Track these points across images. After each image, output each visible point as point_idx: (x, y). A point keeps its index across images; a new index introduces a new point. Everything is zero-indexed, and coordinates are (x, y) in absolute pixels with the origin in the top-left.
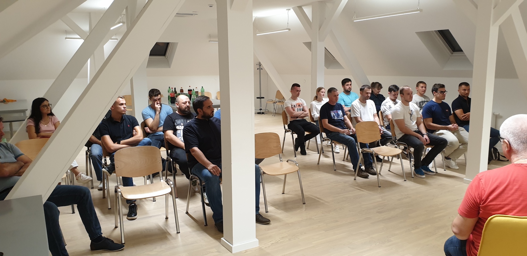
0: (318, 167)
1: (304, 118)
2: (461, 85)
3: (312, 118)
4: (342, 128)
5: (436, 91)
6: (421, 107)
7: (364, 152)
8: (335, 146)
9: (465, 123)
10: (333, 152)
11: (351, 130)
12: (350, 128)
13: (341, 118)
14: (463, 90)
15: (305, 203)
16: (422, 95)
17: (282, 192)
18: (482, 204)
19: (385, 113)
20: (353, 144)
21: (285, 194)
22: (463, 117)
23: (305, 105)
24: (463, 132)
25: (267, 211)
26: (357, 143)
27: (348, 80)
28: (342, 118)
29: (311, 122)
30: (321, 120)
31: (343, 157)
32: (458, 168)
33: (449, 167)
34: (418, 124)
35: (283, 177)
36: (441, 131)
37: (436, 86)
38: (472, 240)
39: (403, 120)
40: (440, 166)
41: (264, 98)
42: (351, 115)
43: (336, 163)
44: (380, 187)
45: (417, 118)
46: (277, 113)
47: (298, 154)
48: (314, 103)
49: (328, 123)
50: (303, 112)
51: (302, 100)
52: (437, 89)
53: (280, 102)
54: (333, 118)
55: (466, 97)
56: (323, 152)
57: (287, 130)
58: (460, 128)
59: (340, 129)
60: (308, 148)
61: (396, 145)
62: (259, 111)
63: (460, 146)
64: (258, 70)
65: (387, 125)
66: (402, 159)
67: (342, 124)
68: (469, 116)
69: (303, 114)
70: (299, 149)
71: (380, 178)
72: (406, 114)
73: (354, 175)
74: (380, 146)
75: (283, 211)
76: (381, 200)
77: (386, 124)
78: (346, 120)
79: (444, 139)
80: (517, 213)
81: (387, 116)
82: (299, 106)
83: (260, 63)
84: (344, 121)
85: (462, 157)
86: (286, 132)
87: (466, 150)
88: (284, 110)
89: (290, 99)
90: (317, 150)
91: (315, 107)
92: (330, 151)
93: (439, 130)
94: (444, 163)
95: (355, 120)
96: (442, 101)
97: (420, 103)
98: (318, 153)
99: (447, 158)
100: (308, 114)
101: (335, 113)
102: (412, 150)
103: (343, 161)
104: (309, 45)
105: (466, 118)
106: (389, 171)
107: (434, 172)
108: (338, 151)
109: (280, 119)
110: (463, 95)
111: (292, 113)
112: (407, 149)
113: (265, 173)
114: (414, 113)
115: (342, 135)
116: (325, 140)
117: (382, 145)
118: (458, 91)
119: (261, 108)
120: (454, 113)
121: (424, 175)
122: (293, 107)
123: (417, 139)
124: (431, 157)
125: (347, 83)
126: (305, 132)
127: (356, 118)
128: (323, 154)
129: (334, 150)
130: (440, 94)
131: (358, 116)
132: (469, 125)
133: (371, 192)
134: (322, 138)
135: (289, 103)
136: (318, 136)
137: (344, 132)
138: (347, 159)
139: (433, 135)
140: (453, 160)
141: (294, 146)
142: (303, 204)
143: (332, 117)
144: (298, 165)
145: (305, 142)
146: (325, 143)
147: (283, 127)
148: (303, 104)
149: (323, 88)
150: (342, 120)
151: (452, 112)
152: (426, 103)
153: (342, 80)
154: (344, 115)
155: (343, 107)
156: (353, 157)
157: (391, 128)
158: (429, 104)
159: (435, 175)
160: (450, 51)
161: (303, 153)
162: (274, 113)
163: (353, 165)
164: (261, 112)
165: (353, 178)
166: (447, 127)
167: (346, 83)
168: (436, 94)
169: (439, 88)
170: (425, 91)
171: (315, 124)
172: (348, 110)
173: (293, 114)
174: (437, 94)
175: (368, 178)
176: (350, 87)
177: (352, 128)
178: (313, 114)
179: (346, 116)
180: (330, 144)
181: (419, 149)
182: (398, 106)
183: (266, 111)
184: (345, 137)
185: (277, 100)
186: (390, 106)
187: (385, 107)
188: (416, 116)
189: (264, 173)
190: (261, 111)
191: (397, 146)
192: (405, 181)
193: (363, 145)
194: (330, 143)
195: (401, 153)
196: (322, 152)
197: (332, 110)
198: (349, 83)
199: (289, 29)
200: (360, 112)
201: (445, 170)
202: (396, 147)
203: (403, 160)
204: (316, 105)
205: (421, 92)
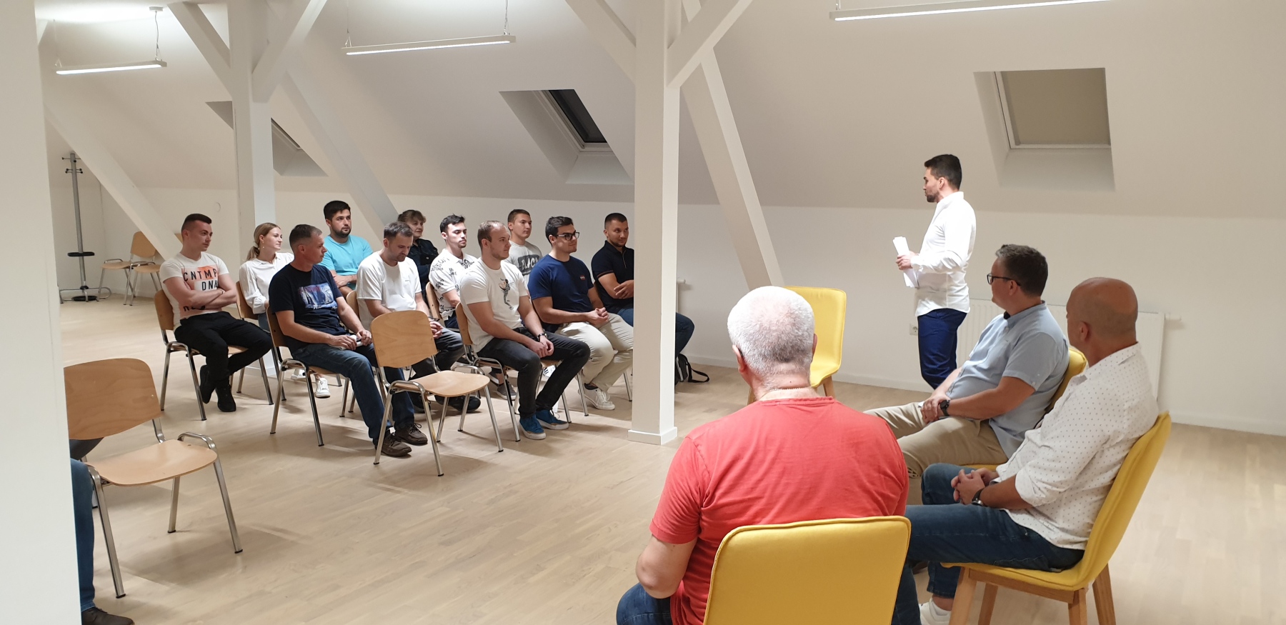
0: (274, 441)
1: (224, 309)
2: (609, 218)
3: (247, 308)
4: (335, 332)
5: (555, 235)
6: (523, 270)
7: (396, 390)
8: (317, 380)
9: (623, 305)
10: (312, 396)
11: (358, 334)
12: (355, 331)
13: (329, 305)
14: (615, 231)
15: (241, 551)
16: (522, 242)
17: (166, 526)
18: (706, 504)
19: (442, 286)
20: (366, 372)
21: (179, 531)
22: (617, 290)
23: (225, 271)
24: (618, 323)
25: (121, 594)
26: (377, 366)
27: (343, 206)
28: (333, 305)
29: (246, 319)
30: (274, 314)
31: (341, 406)
32: (613, 406)
33: (594, 407)
34: (523, 312)
35: (169, 485)
36: (573, 326)
37: (552, 221)
38: (683, 595)
39: (489, 303)
40: (575, 406)
41: (92, 254)
42: (356, 296)
43: (323, 424)
44: (443, 475)
45: (520, 297)
46: (138, 297)
47: (213, 411)
48: (254, 266)
49: (295, 321)
50: (220, 291)
51: (216, 258)
52: (556, 229)
53: (147, 264)
54: (308, 306)
55: (620, 246)
56: (284, 400)
57: (174, 347)
58: (612, 315)
59: (328, 336)
60: (239, 392)
61: (475, 365)
62: (80, 293)
63: (616, 358)
64: (70, 175)
65: (449, 317)
66: (491, 397)
67: (332, 320)
68: (631, 288)
69: (222, 298)
70: (214, 397)
71: (440, 453)
72: (493, 290)
73: (373, 453)
74: (436, 372)
75: (173, 585)
76: (448, 509)
77: (446, 314)
78: (343, 309)
79: (581, 342)
80: (778, 515)
81: (446, 295)
82: (208, 274)
83: (73, 154)
84: (337, 311)
85: (620, 381)
86: (169, 351)
87: (629, 363)
88: (160, 289)
89: (178, 256)
90: (266, 394)
91: (253, 277)
92: (304, 395)
93: (569, 323)
94: (584, 397)
95: (370, 310)
96: (572, 254)
97: (520, 260)
98: (271, 403)
99: (589, 386)
100: (234, 296)
101: (312, 293)
102: (513, 374)
103: (340, 419)
104: (225, 110)
105: (623, 292)
106: (461, 431)
107: (564, 423)
108: (326, 392)
109: (151, 312)
110: (615, 241)
111: (187, 296)
112: (501, 373)
113: (108, 482)
114: (513, 287)
115: (335, 352)
116: (290, 367)
117: (442, 370)
118: (604, 234)
119: (84, 285)
120: (597, 282)
121: (542, 432)
122: (189, 279)
123: (524, 347)
124: (556, 388)
125: (339, 214)
126: (229, 348)
127: (370, 303)
128: (283, 404)
129: (314, 391)
130: (563, 240)
131: (376, 298)
132: (633, 307)
133: (420, 493)
134: (281, 360)
135: (176, 265)
136: (268, 357)
137: (339, 343)
138: (351, 411)
139: (556, 335)
140: (602, 391)
141: (198, 388)
142: (236, 552)
143: (304, 304)
144: (213, 445)
145: (230, 377)
146: (289, 374)
147: (161, 337)
148: (219, 270)
149: (275, 226)
150: (334, 310)
151: (593, 281)
152: (533, 259)
153: (325, 204)
154: (336, 295)
155: (333, 275)
156: (368, 405)
157: (459, 326)
158: (541, 264)
159: (567, 429)
160: (578, 141)
161: (227, 405)
162: (128, 298)
163: (368, 428)
164: (84, 297)
165: (373, 460)
166: (585, 316)
167: (335, 212)
168: (555, 240)
169: (559, 228)
170: (528, 232)
171: (258, 325)
172: (345, 284)
173: (190, 299)
174: (559, 242)
175: (409, 456)
176: (347, 222)
177: (361, 328)
178: (248, 296)
179: (341, 299)
180: (305, 377)
181: (529, 372)
182: (474, 270)
183: (103, 291)
184: (342, 355)
185: (136, 259)
186: (451, 270)
187: (439, 272)
188: (517, 294)
189: (105, 482)
190: (86, 293)
191: (476, 368)
192: (499, 451)
193: (393, 374)
194: (304, 374)
195: (488, 385)
196: (281, 399)
197: (304, 286)
198: (345, 213)
199: (163, 64)
200: (381, 289)
201: (588, 415)
202: (473, 371)
203: (493, 400)
204: (256, 271)
205: (519, 233)
